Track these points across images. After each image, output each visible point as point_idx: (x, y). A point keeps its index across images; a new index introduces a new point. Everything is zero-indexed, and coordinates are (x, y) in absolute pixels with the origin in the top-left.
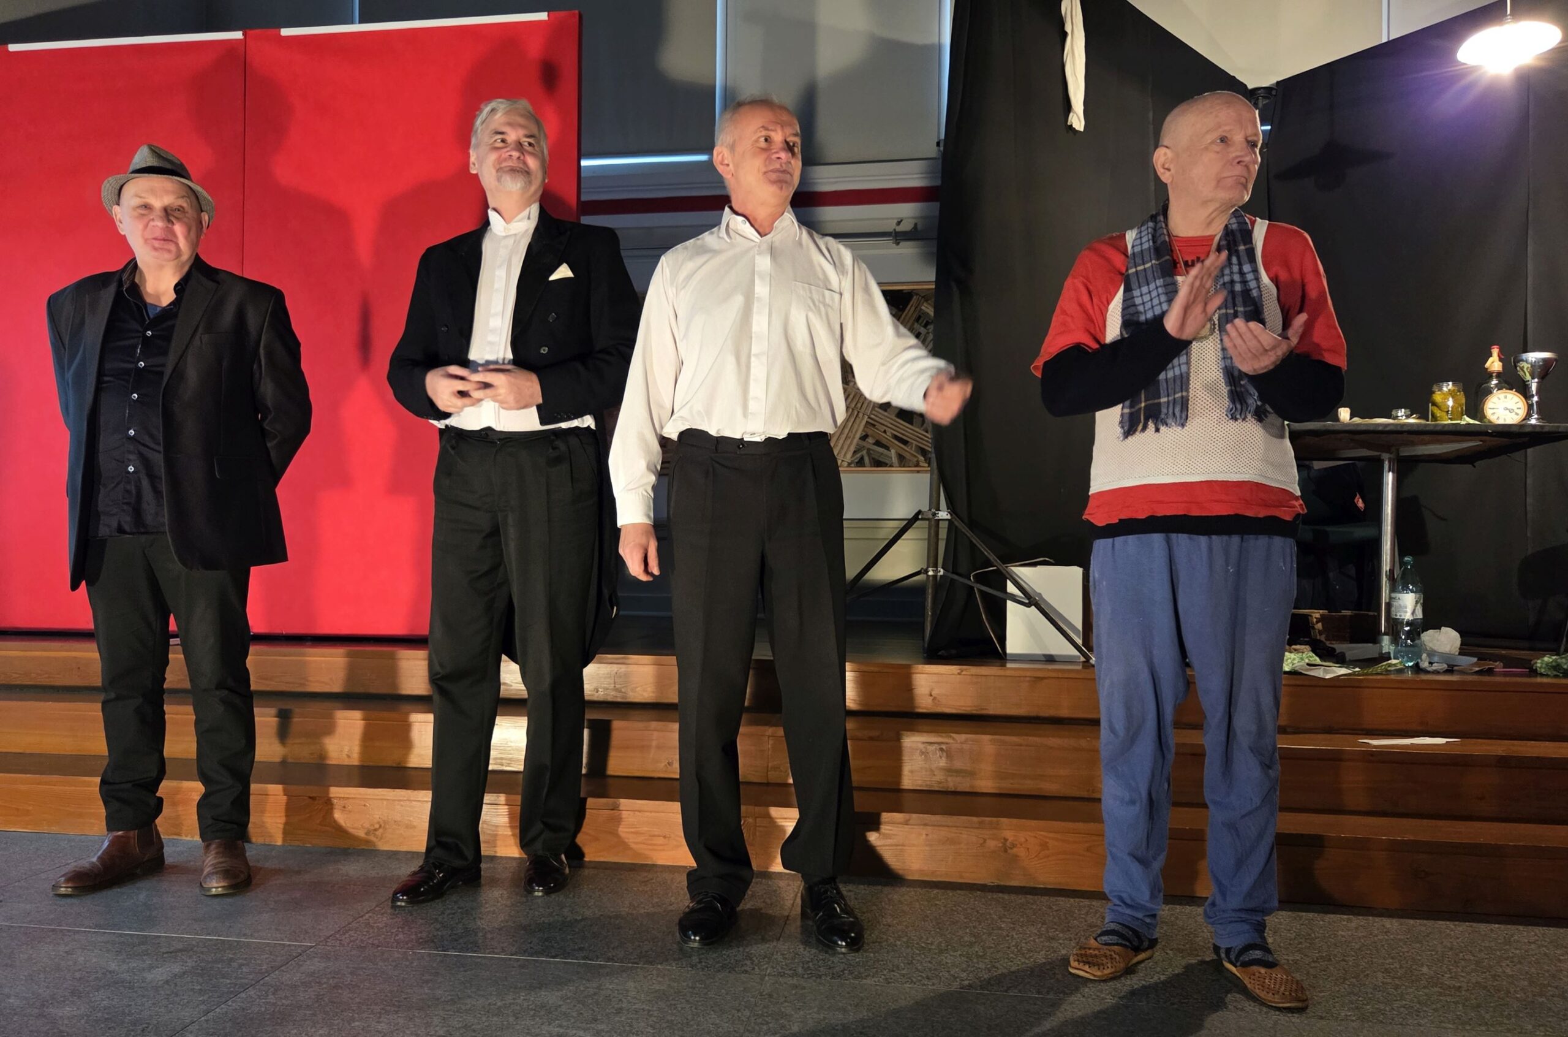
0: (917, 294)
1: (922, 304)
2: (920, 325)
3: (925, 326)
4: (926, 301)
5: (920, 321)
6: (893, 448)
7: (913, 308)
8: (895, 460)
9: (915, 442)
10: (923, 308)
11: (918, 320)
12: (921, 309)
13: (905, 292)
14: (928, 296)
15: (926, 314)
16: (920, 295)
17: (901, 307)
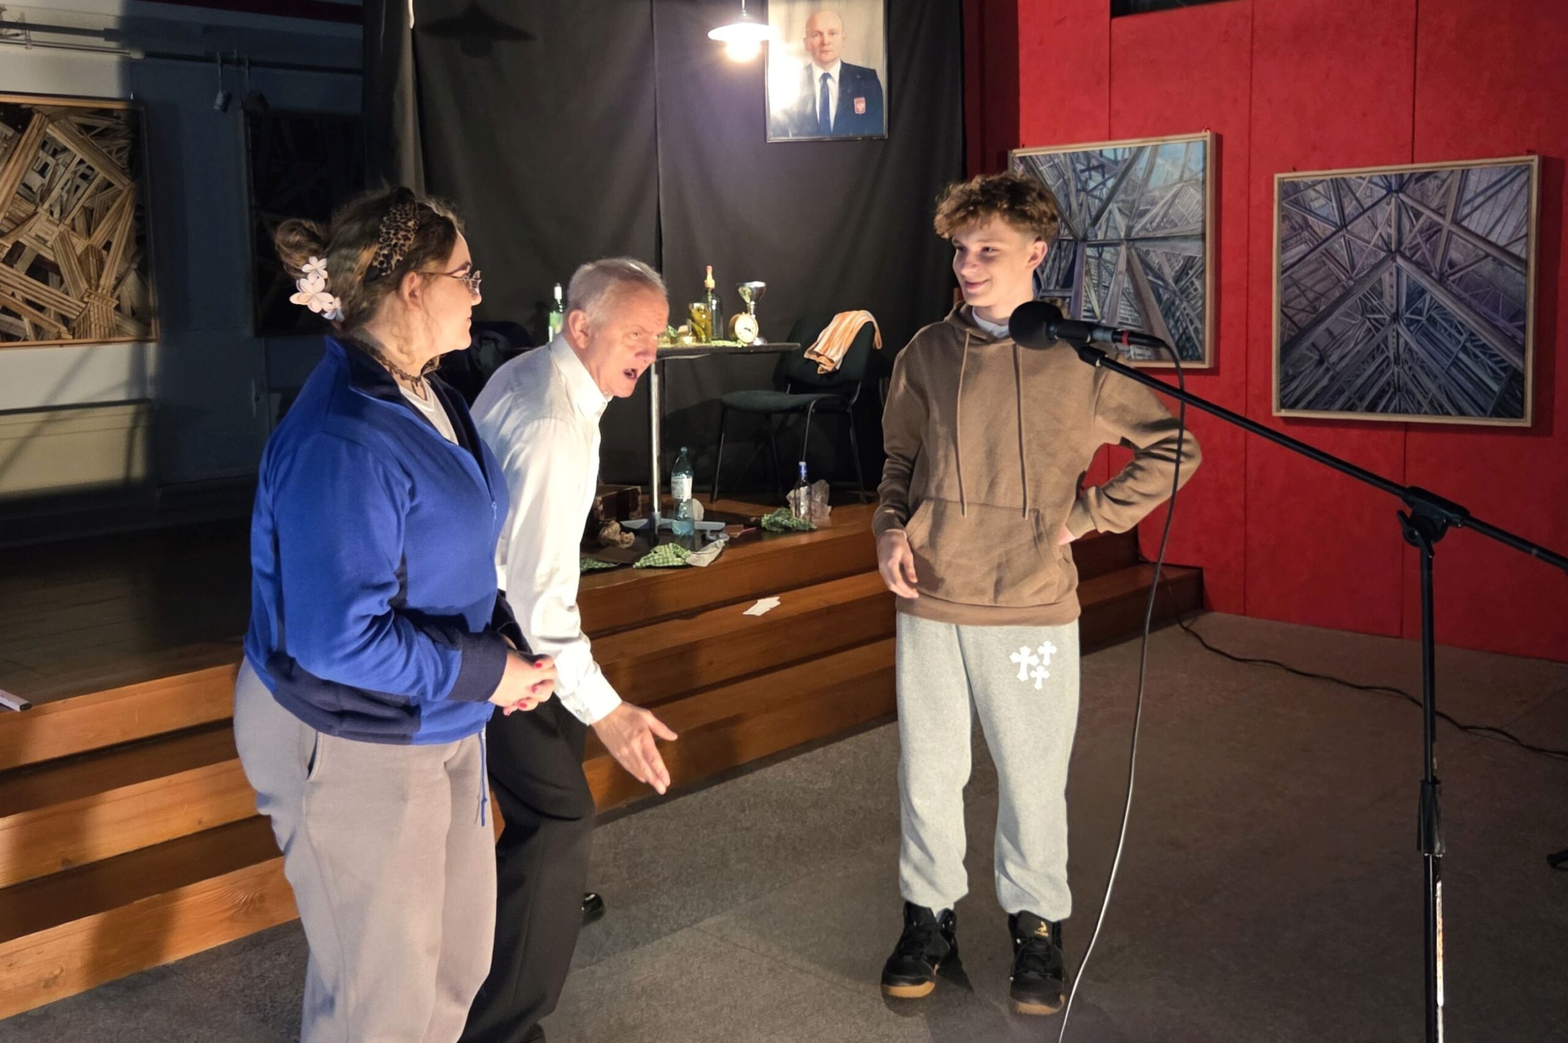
0: (38, 112)
1: (47, 127)
2: (47, 152)
3: (54, 154)
4: (52, 122)
5: (47, 148)
6: (25, 316)
7: (36, 130)
8: (29, 330)
9: (53, 308)
10: (48, 130)
11: (43, 145)
12: (46, 133)
13: (23, 107)
14: (54, 116)
15: (53, 139)
16: (43, 114)
17: (20, 127)
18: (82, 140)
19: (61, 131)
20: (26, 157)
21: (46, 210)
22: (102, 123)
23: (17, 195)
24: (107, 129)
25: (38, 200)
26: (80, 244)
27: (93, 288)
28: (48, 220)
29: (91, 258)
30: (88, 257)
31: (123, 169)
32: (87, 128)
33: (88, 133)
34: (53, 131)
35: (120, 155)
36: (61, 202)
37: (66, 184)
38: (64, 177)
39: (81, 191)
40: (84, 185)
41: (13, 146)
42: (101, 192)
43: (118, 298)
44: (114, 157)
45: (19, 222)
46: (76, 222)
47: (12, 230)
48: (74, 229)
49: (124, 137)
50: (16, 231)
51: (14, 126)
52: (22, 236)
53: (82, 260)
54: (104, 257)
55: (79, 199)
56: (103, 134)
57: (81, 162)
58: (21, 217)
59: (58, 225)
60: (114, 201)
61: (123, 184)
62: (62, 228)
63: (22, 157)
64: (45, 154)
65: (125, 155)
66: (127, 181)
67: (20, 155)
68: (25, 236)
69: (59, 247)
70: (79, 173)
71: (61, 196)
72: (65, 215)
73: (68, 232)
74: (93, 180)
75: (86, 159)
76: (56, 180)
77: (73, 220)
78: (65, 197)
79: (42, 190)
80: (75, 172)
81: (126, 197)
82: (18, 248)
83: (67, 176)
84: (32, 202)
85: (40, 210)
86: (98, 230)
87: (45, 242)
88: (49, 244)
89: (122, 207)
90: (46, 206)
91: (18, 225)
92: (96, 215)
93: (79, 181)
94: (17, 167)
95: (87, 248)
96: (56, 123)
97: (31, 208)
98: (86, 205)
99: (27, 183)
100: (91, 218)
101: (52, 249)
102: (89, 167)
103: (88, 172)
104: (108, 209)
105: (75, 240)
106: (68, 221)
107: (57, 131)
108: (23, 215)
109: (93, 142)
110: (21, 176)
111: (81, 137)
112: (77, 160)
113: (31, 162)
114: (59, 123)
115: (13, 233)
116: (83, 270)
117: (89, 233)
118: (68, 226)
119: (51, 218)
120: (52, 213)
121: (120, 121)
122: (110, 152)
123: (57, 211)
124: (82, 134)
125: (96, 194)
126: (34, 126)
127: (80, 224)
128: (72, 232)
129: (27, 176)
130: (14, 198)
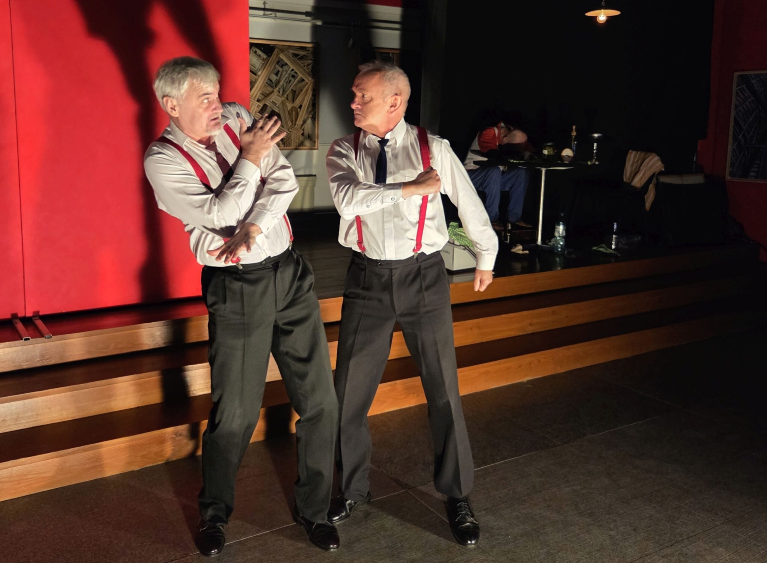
0: (277, 48)
1: (280, 54)
2: (279, 66)
3: (282, 67)
4: (282, 52)
5: (279, 64)
7: (275, 56)
10: (280, 56)
11: (278, 62)
12: (279, 57)
13: (271, 45)
14: (283, 49)
15: (282, 60)
16: (279, 49)
17: (269, 54)
18: (293, 60)
19: (286, 56)
20: (271, 67)
21: (277, 91)
22: (302, 53)
23: (266, 84)
24: (304, 55)
25: (274, 85)
26: (289, 106)
27: (294, 125)
28: (278, 95)
29: (293, 112)
30: (292, 111)
31: (309, 73)
32: (296, 55)
33: (296, 57)
34: (282, 56)
35: (308, 67)
36: (284, 87)
37: (286, 80)
38: (285, 76)
39: (292, 82)
40: (293, 79)
41: (266, 62)
42: (300, 83)
43: (303, 130)
44: (305, 68)
45: (265, 95)
46: (289, 96)
47: (263, 99)
48: (287, 99)
49: (310, 60)
50: (265, 99)
51: (267, 54)
52: (267, 102)
53: (290, 113)
54: (299, 111)
55: (290, 86)
56: (302, 58)
57: (293, 70)
58: (267, 93)
59: (281, 97)
60: (304, 88)
61: (309, 80)
62: (283, 98)
63: (269, 68)
64: (278, 67)
65: (310, 67)
66: (310, 79)
67: (268, 67)
68: (268, 102)
69: (281, 107)
70: (291, 75)
71: (283, 85)
72: (284, 93)
73: (285, 100)
74: (296, 78)
75: (294, 69)
76: (282, 78)
77: (288, 95)
78: (285, 84)
79: (276, 82)
80: (290, 74)
81: (310, 85)
82: (265, 106)
83: (287, 76)
84: (271, 87)
85: (275, 90)
86: (297, 100)
87: (275, 104)
88: (277, 105)
89: (307, 90)
90: (277, 89)
91: (265, 97)
92: (297, 93)
93: (291, 78)
94: (267, 72)
95: (292, 108)
96: (283, 53)
97: (271, 89)
98: (293, 89)
99: (270, 78)
100: (295, 95)
101: (278, 107)
102: (296, 72)
103: (295, 74)
104: (302, 91)
105: (288, 104)
106: (285, 96)
107: (284, 56)
108: (268, 92)
109: (298, 61)
110: (268, 76)
111: (293, 59)
112: (291, 69)
113: (273, 69)
114: (285, 53)
115: (263, 100)
116: (290, 117)
117: (293, 101)
118: (285, 98)
119: (279, 94)
120: (279, 92)
121: (309, 52)
122: (304, 66)
123: (281, 91)
124: (294, 58)
125: (297, 84)
126: (275, 54)
127: (290, 97)
128: (287, 100)
129: (271, 76)
130: (265, 85)
